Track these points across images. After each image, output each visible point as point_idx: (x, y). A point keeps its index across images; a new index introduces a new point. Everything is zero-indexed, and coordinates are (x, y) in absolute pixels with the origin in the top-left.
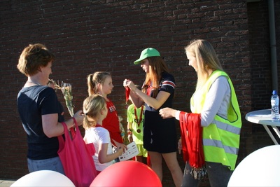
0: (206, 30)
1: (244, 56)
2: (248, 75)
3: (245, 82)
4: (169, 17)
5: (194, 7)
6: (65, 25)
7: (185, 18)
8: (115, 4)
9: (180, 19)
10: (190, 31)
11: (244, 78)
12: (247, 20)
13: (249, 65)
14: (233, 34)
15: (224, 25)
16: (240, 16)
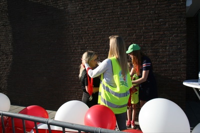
0: (162, 33)
1: (183, 48)
2: (185, 59)
3: (183, 64)
4: (141, 25)
5: (156, 20)
7: (150, 26)
8: (110, 17)
9: (147, 26)
10: (152, 33)
11: (183, 61)
12: (186, 28)
13: (186, 53)
14: (177, 36)
15: (172, 30)
16: (182, 26)
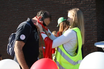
1: (94, 19)
2: (96, 27)
3: (94, 30)
4: (63, 3)
6: (19, 6)
7: (70, 3)
9: (67, 4)
11: (94, 28)
12: (95, 4)
13: (96, 23)
14: (90, 10)
15: (86, 6)
16: (92, 3)
